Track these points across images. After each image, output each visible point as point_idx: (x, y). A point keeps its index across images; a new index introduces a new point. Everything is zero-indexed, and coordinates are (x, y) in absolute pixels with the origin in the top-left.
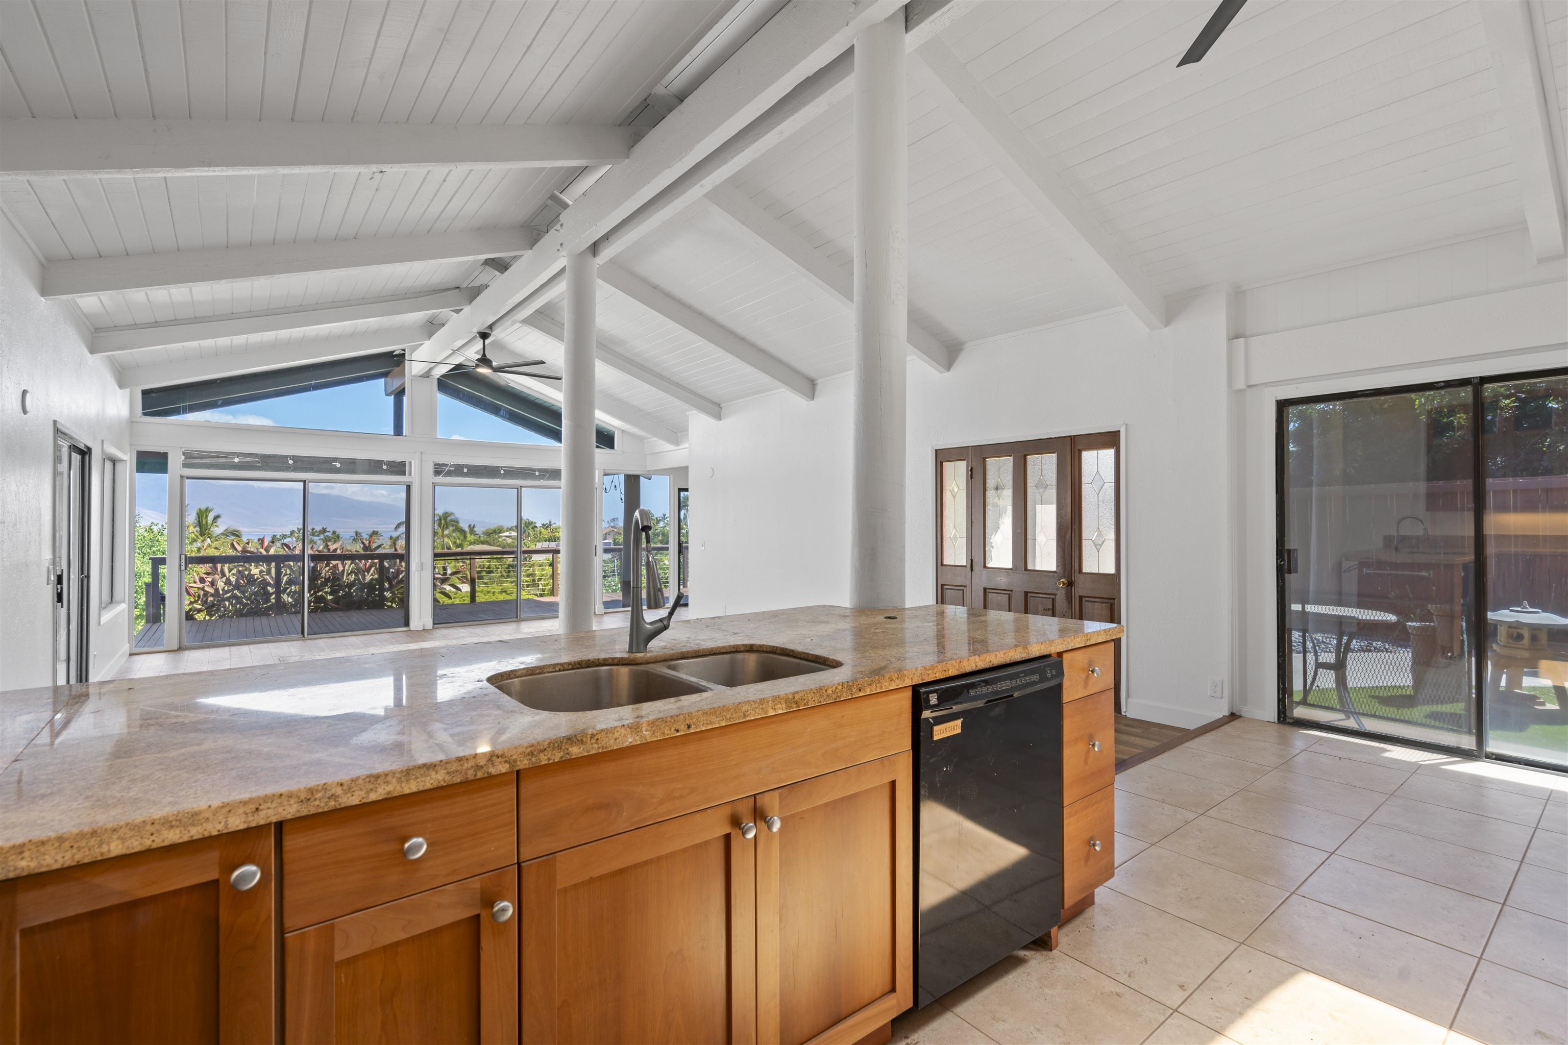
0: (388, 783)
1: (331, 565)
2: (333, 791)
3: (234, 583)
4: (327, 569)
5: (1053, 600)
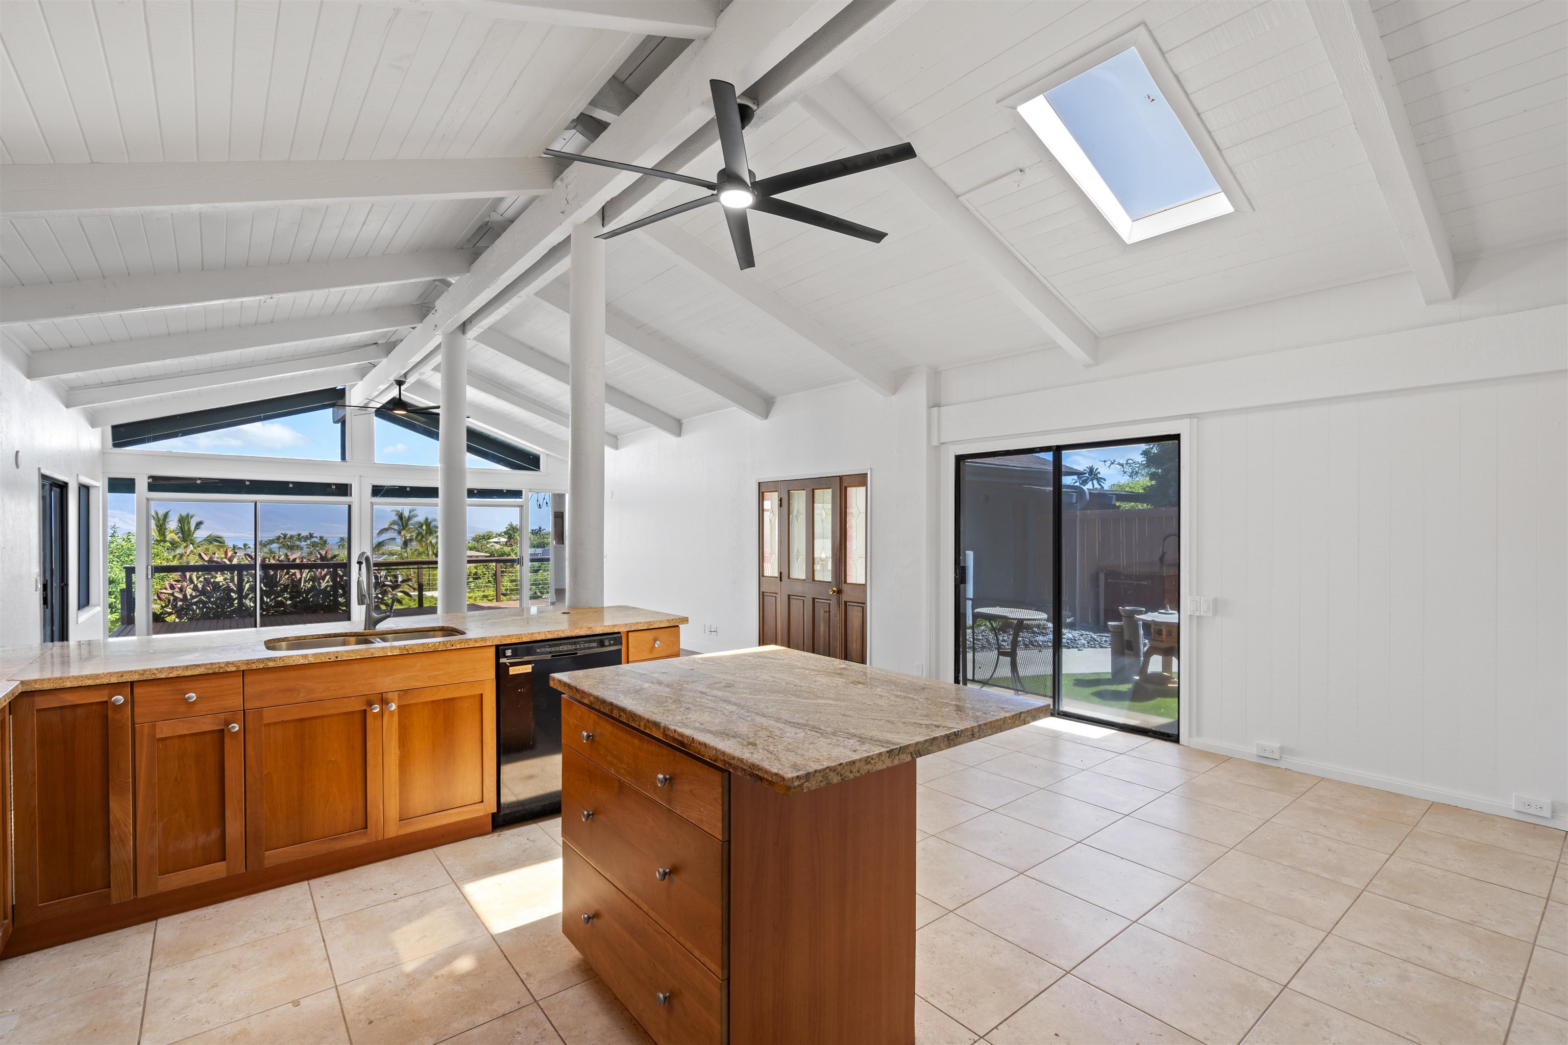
0: (178, 670)
1: (291, 573)
2: (153, 672)
3: (200, 589)
4: (287, 576)
5: (829, 604)
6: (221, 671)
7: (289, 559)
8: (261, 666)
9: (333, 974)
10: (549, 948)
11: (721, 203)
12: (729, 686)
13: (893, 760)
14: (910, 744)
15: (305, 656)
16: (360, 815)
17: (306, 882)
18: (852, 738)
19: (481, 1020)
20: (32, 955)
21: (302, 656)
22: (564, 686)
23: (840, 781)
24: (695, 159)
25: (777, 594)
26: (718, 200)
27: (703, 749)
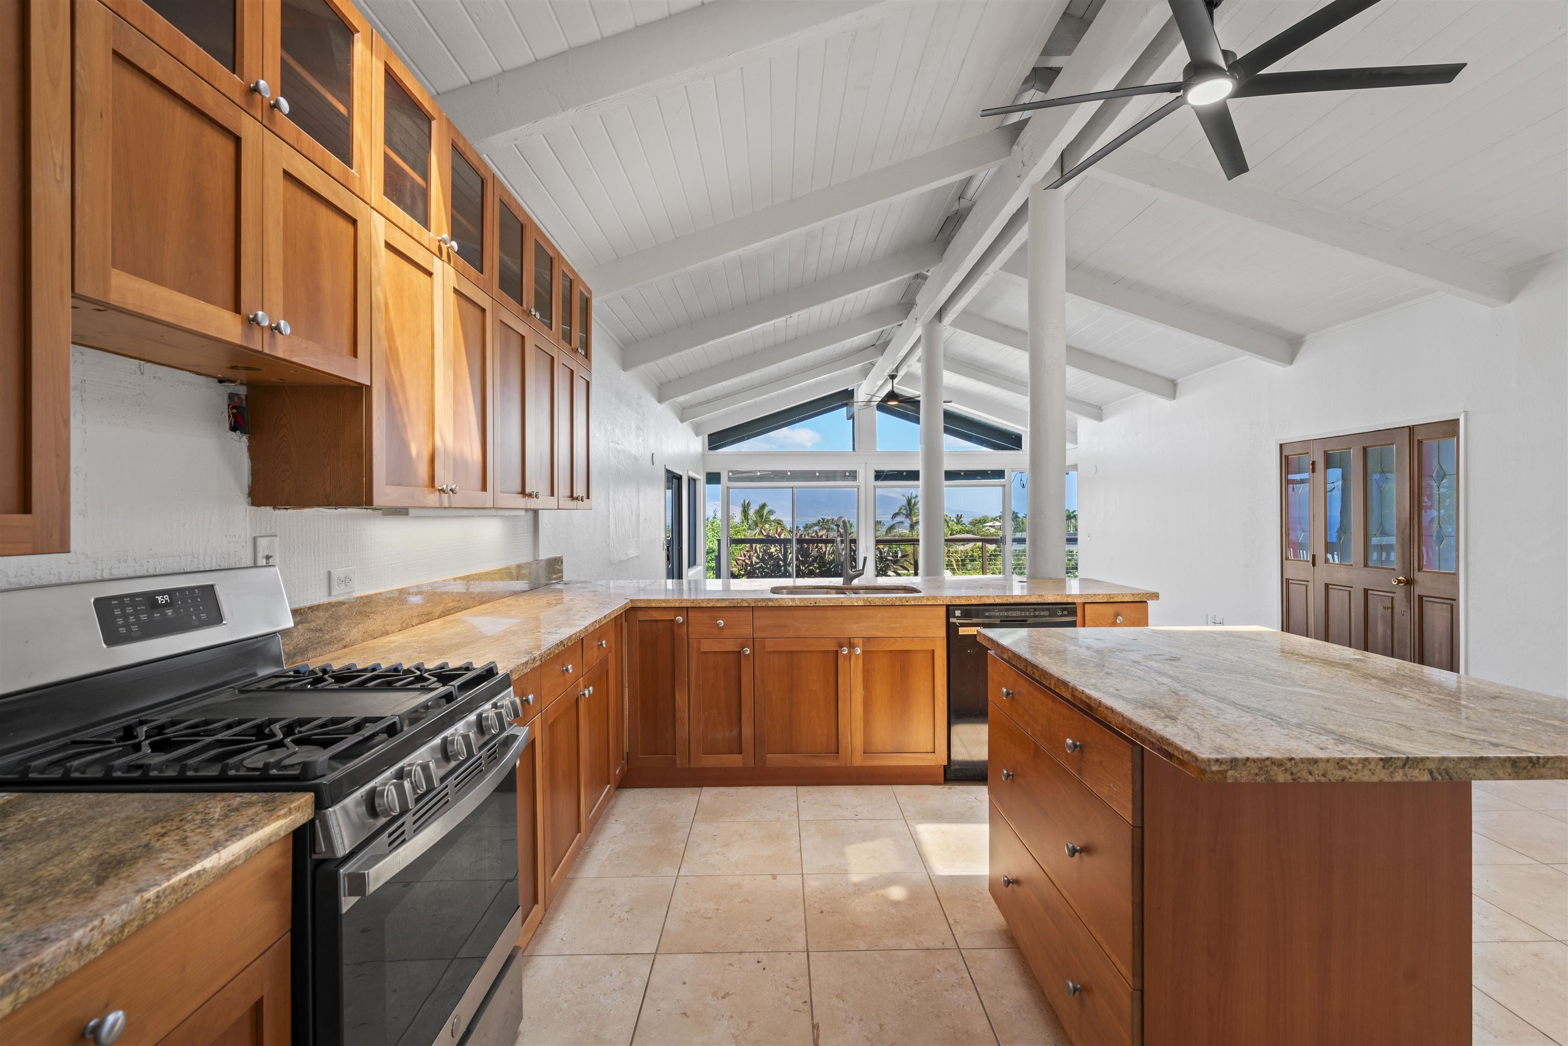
0: (712, 602)
1: (819, 547)
2: (699, 601)
3: (761, 558)
4: (816, 549)
5: (1392, 598)
6: (739, 605)
7: (818, 535)
8: (764, 604)
9: (802, 864)
10: (979, 905)
11: (1189, 104)
12: (1173, 659)
13: (1392, 773)
14: (1428, 758)
15: (793, 600)
16: (834, 740)
17: (795, 787)
18: (1327, 734)
19: (908, 945)
20: (637, 790)
21: (791, 599)
22: (988, 641)
23: (1291, 781)
24: (1161, 66)
25: (1308, 581)
26: (1185, 103)
27: (1110, 715)
